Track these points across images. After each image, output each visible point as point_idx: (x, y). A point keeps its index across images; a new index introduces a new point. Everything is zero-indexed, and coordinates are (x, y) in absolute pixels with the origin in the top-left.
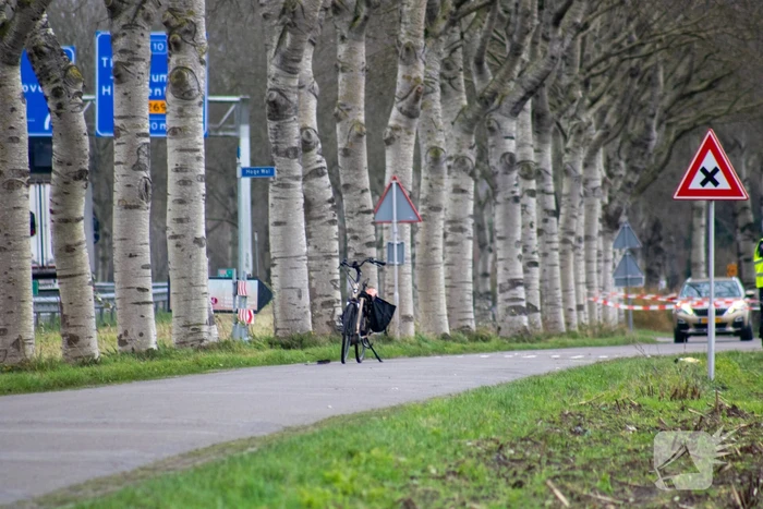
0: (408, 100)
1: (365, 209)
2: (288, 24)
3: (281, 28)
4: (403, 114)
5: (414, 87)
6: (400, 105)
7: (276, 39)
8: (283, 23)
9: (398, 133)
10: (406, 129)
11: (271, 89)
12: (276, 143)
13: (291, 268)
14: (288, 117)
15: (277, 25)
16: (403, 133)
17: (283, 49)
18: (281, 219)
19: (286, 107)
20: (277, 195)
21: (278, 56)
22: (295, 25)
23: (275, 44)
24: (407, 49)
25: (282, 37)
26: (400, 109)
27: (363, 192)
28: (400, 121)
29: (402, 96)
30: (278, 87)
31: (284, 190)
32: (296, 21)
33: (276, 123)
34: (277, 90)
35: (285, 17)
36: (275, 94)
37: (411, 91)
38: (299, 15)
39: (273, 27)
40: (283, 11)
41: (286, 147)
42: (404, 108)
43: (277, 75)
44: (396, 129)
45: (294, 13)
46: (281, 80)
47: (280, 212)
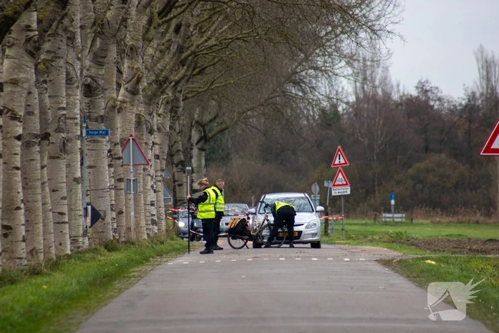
0: (131, 82)
1: (116, 156)
2: (99, 32)
3: (93, 35)
4: (128, 92)
5: (136, 74)
6: (126, 86)
7: (89, 42)
8: (94, 32)
9: (125, 105)
10: (130, 102)
11: (86, 76)
12: (89, 112)
13: (99, 197)
14: (97, 95)
15: (89, 33)
16: (129, 105)
17: (95, 49)
18: (92, 164)
19: (96, 89)
20: (90, 147)
21: (91, 54)
22: (103, 33)
23: (89, 46)
24: (131, 49)
25: (94, 41)
26: (126, 89)
27: (115, 145)
28: (126, 97)
29: (128, 80)
30: (91, 74)
31: (95, 144)
32: (104, 31)
33: (90, 99)
34: (90, 77)
35: (95, 28)
36: (89, 80)
37: (134, 77)
38: (106, 26)
39: (87, 34)
40: (94, 24)
41: (96, 115)
42: (129, 88)
43: (90, 67)
44: (123, 102)
45: (102, 25)
46: (93, 70)
47: (92, 159)
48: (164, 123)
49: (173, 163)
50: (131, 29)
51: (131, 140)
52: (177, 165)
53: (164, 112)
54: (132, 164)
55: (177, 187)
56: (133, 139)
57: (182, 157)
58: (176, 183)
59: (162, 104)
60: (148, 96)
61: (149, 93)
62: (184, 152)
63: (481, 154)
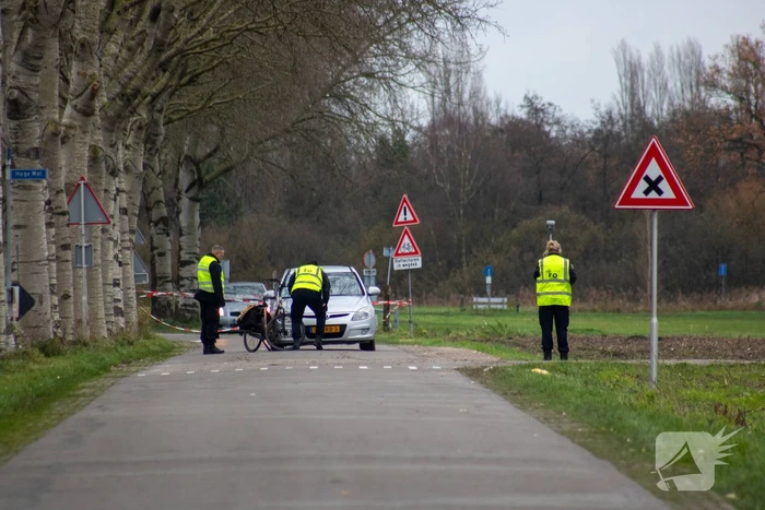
0: (83, 97)
1: (59, 210)
2: (31, 20)
3: (22, 24)
4: (78, 111)
5: (89, 84)
6: (74, 102)
7: (16, 35)
8: (22, 20)
9: (72, 132)
10: (80, 127)
11: (11, 88)
12: (16, 143)
13: (33, 273)
14: (29, 116)
15: (16, 20)
16: (78, 131)
17: (24, 45)
18: (22, 223)
19: (27, 106)
20: (17, 197)
21: (19, 53)
22: (38, 21)
23: (15, 41)
24: (83, 45)
25: (23, 33)
26: (75, 107)
27: (58, 192)
28: (75, 119)
29: (78, 93)
30: (18, 84)
31: (25, 192)
32: (38, 17)
33: (17, 122)
34: (18, 88)
35: (24, 13)
36: (16, 93)
37: (87, 88)
38: (42, 9)
39: (13, 22)
40: (23, 7)
41: (27, 147)
42: (79, 106)
43: (18, 73)
44: (70, 127)
45: (36, 8)
46: (22, 79)
47: (21, 215)
48: (135, 159)
49: (150, 221)
50: (82, 15)
51: (82, 186)
52: (156, 224)
53: (135, 143)
54: (83, 222)
55: (157, 258)
56: (85, 184)
57: (164, 211)
58: (156, 252)
59: (132, 129)
60: (109, 118)
61: (111, 113)
62: (167, 205)
63: (617, 206)
